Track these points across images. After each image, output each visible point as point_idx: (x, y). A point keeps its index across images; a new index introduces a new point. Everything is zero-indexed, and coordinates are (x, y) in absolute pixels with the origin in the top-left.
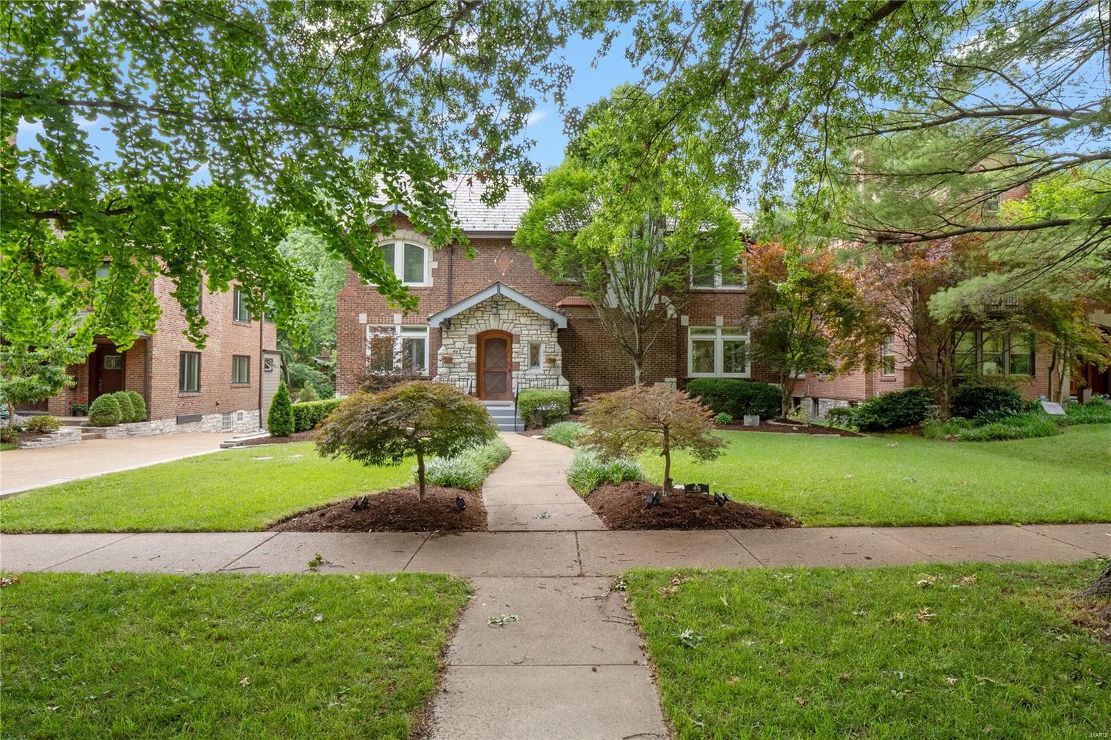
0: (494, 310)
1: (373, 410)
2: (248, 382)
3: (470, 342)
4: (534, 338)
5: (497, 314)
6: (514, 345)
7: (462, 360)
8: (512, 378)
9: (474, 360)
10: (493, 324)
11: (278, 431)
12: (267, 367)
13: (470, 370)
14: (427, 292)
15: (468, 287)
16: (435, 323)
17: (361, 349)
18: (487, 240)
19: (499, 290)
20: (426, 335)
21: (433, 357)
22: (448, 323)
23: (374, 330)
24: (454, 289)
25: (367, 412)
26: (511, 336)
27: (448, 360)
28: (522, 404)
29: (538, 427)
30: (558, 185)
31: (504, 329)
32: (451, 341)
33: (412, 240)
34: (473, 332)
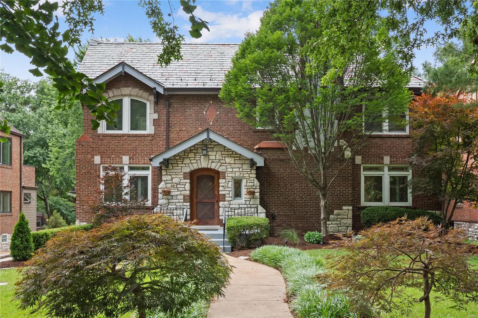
0: (205, 152)
1: (82, 253)
2: (11, 211)
3: (185, 178)
4: (237, 174)
5: (207, 155)
6: (221, 181)
7: (179, 193)
8: (219, 207)
9: (188, 193)
10: (204, 164)
11: (19, 256)
12: (25, 200)
13: (185, 201)
14: (149, 138)
15: (182, 134)
16: (156, 163)
17: (96, 184)
18: (198, 96)
19: (208, 135)
20: (149, 173)
21: (155, 190)
22: (166, 163)
23: (106, 169)
24: (172, 136)
25: (73, 255)
26: (218, 173)
27: (167, 193)
28: (229, 229)
29: (242, 248)
30: (258, 46)
31: (213, 168)
32: (169, 177)
33: (137, 96)
34: (187, 170)
